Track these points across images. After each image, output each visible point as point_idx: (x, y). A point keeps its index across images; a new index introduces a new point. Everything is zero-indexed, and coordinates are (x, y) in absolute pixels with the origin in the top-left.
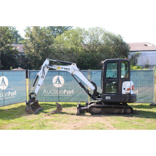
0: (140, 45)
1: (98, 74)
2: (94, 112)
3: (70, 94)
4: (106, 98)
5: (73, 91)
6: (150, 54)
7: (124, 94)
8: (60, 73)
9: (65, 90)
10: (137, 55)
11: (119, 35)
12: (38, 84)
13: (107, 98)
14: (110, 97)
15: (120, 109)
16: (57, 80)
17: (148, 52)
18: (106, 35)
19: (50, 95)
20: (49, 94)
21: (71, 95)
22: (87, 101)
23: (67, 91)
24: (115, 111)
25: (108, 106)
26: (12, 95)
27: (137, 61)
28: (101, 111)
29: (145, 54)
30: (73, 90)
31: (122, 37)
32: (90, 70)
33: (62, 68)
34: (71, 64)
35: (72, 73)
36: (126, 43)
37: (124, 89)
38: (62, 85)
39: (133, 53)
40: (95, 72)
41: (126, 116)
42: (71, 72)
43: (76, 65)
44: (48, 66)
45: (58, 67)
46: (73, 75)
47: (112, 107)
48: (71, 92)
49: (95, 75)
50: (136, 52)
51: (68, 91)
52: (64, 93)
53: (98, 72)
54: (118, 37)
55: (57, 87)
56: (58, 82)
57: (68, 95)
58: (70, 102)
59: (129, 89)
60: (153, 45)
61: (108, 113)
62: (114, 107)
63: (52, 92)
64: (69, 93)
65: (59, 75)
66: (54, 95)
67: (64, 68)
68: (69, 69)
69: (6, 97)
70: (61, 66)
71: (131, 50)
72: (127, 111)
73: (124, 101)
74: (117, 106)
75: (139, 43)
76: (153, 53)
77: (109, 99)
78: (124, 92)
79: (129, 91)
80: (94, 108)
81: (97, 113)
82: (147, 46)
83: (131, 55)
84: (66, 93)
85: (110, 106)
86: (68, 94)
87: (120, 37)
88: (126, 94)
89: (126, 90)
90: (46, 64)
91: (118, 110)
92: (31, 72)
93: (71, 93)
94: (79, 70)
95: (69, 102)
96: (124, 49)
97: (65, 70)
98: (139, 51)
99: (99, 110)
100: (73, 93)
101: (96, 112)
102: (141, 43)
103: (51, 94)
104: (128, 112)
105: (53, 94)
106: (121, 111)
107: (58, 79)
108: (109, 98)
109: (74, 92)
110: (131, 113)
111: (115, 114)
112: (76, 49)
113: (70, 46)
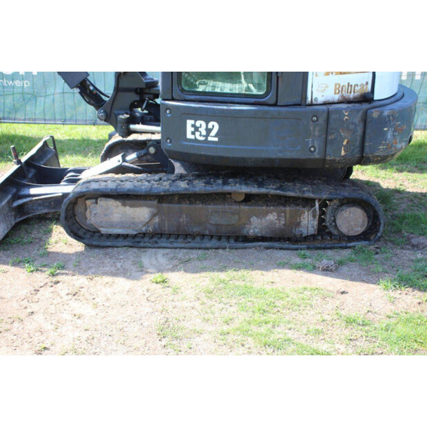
2: (103, 230)
4: (189, 129)
7: (321, 100)
13: (197, 129)
14: (214, 126)
15: (288, 209)
24: (254, 220)
28: (157, 220)
47: (228, 194)
62: (249, 198)
72: (339, 222)
73: (316, 156)
74: (263, 190)
77: (206, 141)
78: (322, 86)
80: (103, 202)
81: (126, 237)
85: (217, 186)
88: (337, 97)
91: (272, 217)
95: (16, 121)
104: (344, 229)
106: (298, 224)
108: (209, 131)
110: (364, 236)
111: (257, 239)
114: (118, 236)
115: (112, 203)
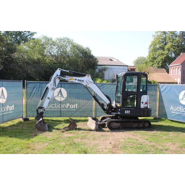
0: (105, 59)
1: (104, 87)
2: (113, 127)
3: (73, 108)
4: (125, 112)
5: (77, 105)
6: (116, 69)
7: (142, 108)
8: (63, 85)
9: (67, 104)
10: (104, 69)
11: (88, 48)
12: (47, 97)
13: (127, 112)
14: (129, 111)
15: (138, 123)
16: (59, 93)
17: (114, 66)
18: (74, 46)
19: (51, 110)
20: (50, 108)
21: (75, 110)
22: (91, 116)
23: (70, 105)
24: (134, 125)
25: (127, 120)
26: (10, 110)
27: (104, 75)
28: (121, 125)
29: (111, 69)
30: (77, 104)
31: (90, 50)
33: (76, 79)
34: (85, 76)
35: (86, 86)
36: (94, 57)
37: (142, 103)
38: (65, 98)
39: (100, 67)
40: (101, 85)
41: (146, 131)
42: (85, 84)
43: (90, 76)
44: (60, 77)
45: (71, 78)
46: (87, 88)
47: (130, 121)
48: (74, 106)
50: (103, 66)
52: (67, 108)
54: (86, 50)
55: (59, 100)
56: (60, 95)
57: (71, 110)
58: (73, 117)
59: (146, 103)
60: (118, 60)
61: (126, 128)
62: (133, 122)
63: (54, 106)
65: (61, 87)
66: (55, 110)
67: (77, 80)
68: (83, 81)
69: (5, 112)
70: (74, 78)
71: (99, 64)
75: (105, 57)
76: (118, 68)
78: (142, 106)
79: (146, 105)
81: (117, 128)
82: (112, 60)
83: (98, 69)
84: (69, 107)
85: (129, 120)
86: (72, 109)
87: (89, 50)
88: (144, 108)
89: (144, 104)
90: (57, 75)
91: (136, 125)
92: (29, 83)
93: (74, 108)
94: (93, 82)
96: (92, 62)
97: (78, 82)
98: (106, 65)
99: (119, 124)
100: (76, 108)
101: (115, 127)
102: (107, 57)
103: (52, 108)
104: (146, 126)
105: (54, 108)
106: (140, 126)
107: (60, 91)
108: (128, 112)
110: (148, 127)
111: (134, 128)
112: (44, 59)
113: (36, 56)
114: (114, 128)
115: (114, 123)
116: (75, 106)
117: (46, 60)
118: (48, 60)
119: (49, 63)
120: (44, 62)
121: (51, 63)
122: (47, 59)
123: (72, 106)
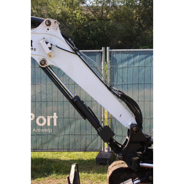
3: (46, 126)
5: (55, 116)
21: (49, 131)
22: (99, 148)
23: (36, 118)
30: (55, 114)
32: (108, 48)
35: (44, 62)
40: (126, 56)
42: (36, 55)
49: (125, 64)
51: (40, 117)
53: (134, 57)
57: (39, 130)
58: (47, 150)
64: (43, 124)
86: (41, 128)
93: (49, 124)
95: (42, 150)
100: (55, 124)
109: (58, 120)
112: (72, 13)
113: (60, 9)
116: (52, 120)
117: (75, 14)
118: (78, 14)
119: (82, 19)
120: (72, 18)
121: (85, 20)
122: (77, 12)
123: (41, 121)
